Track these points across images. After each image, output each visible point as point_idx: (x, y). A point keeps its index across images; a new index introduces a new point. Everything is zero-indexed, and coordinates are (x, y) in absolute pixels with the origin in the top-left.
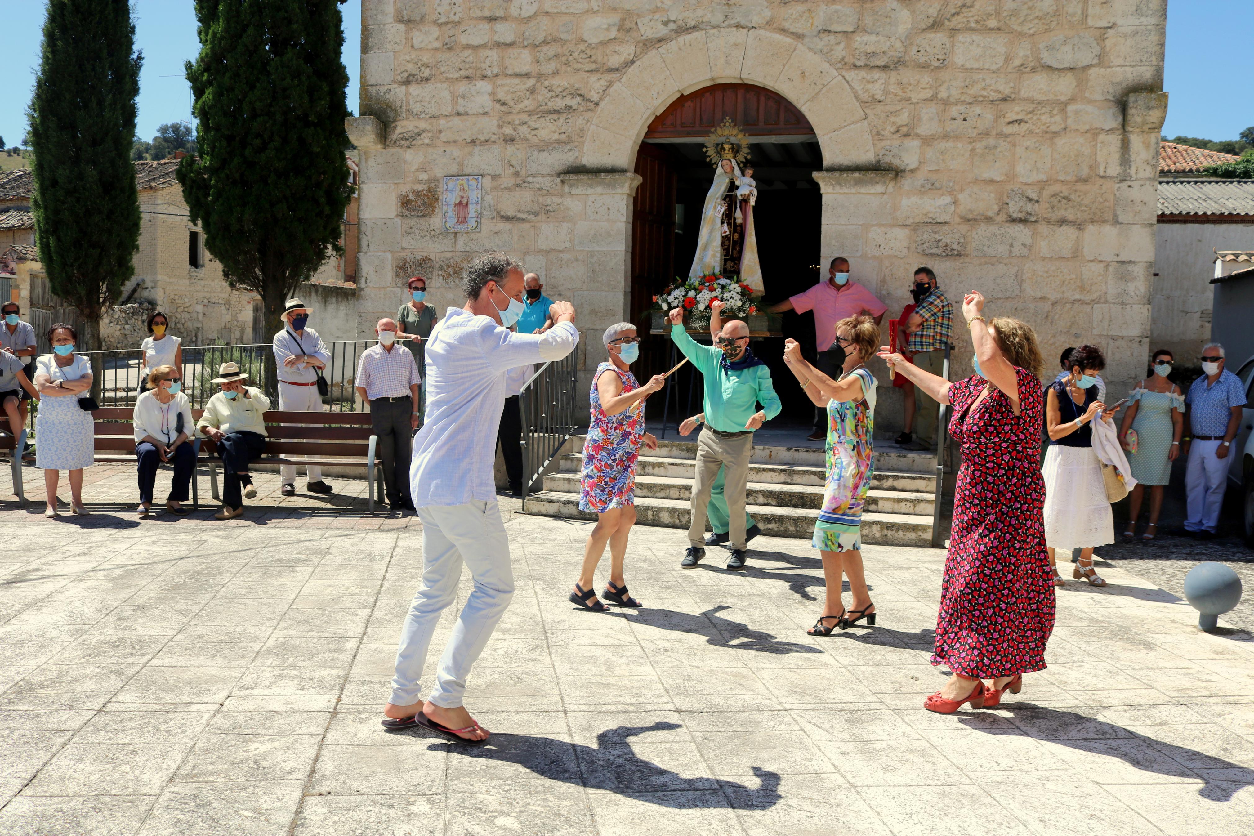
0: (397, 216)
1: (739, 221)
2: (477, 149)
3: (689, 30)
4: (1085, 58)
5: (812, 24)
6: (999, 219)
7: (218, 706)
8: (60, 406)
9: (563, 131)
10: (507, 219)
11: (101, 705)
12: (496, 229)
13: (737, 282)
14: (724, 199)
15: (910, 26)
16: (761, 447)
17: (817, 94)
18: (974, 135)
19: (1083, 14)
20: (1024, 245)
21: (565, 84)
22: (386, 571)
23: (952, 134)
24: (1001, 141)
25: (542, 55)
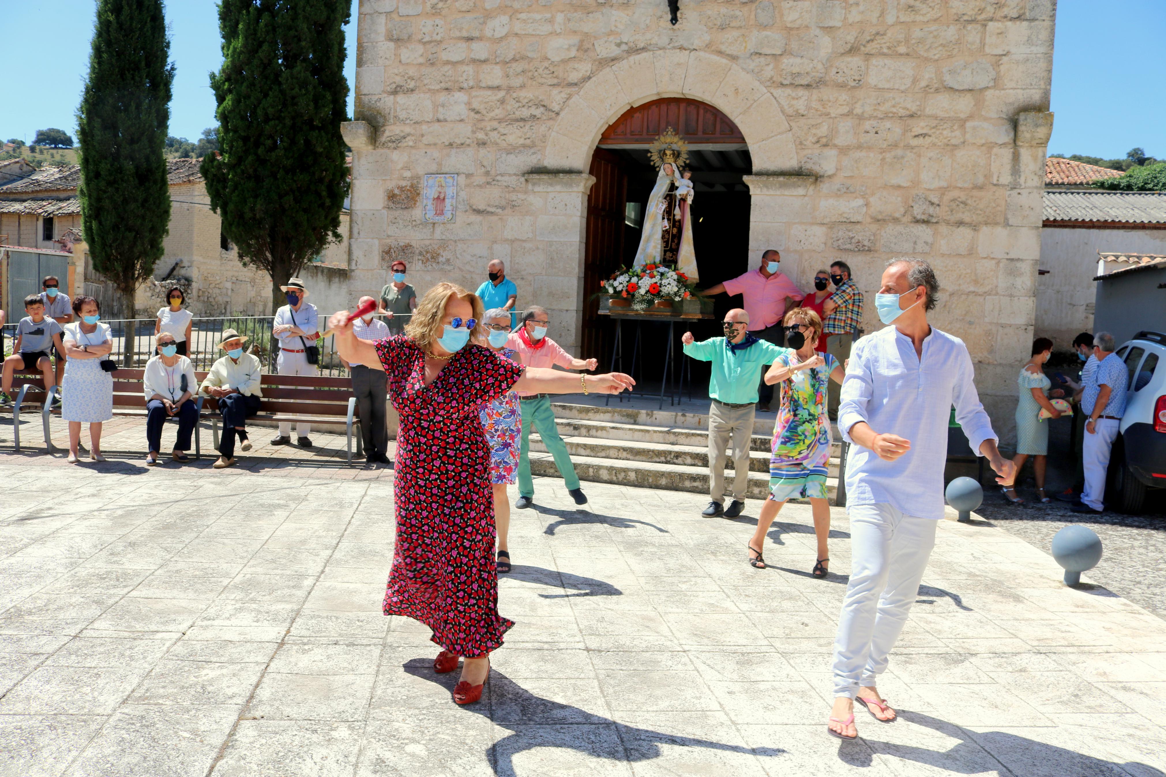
0: (384, 208)
1: (678, 217)
2: (454, 151)
3: (638, 51)
4: (982, 80)
5: (745, 48)
6: (905, 220)
7: (180, 634)
8: (84, 367)
9: (528, 136)
10: (478, 212)
11: (77, 631)
12: (469, 221)
13: (675, 270)
14: (665, 198)
15: (830, 51)
16: (692, 415)
17: (749, 108)
18: (885, 146)
19: (981, 43)
20: (926, 243)
21: (530, 95)
22: (352, 517)
23: (865, 145)
24: (908, 152)
25: (511, 70)
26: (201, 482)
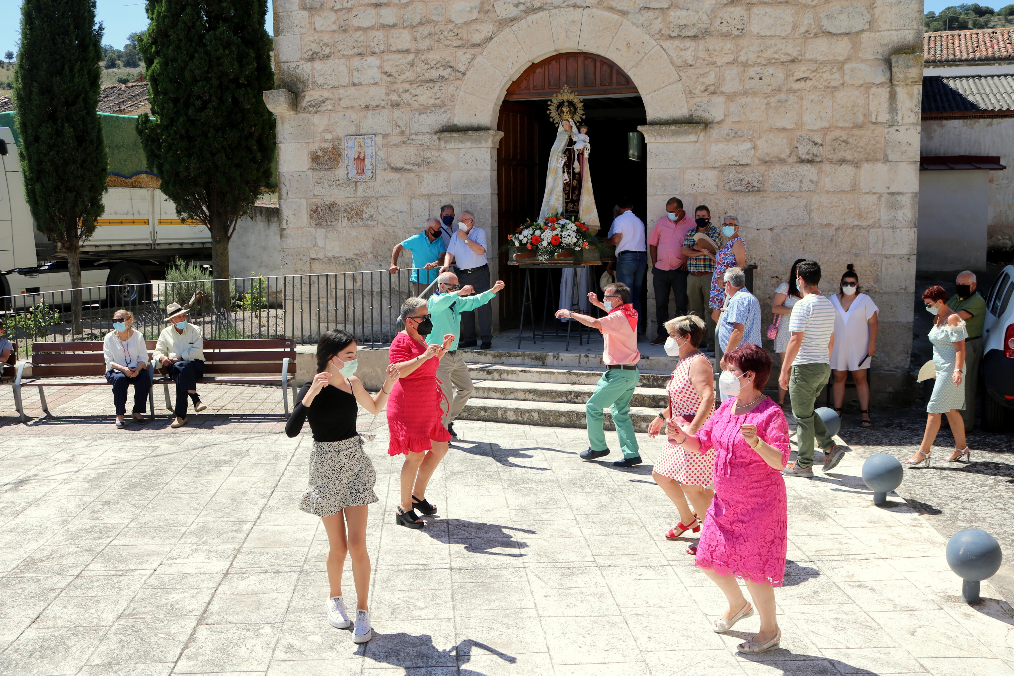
0: (309, 169)
1: (577, 170)
2: (370, 113)
3: (535, 10)
4: (858, 24)
5: (635, 3)
6: (790, 160)
7: (153, 571)
9: (438, 96)
10: (396, 170)
11: (78, 572)
12: (388, 178)
13: (575, 221)
14: (564, 153)
15: (714, 2)
17: (640, 61)
18: (769, 91)
20: (811, 181)
21: (438, 57)
22: (286, 469)
23: (750, 91)
24: (791, 96)
25: (419, 34)
26: (157, 443)
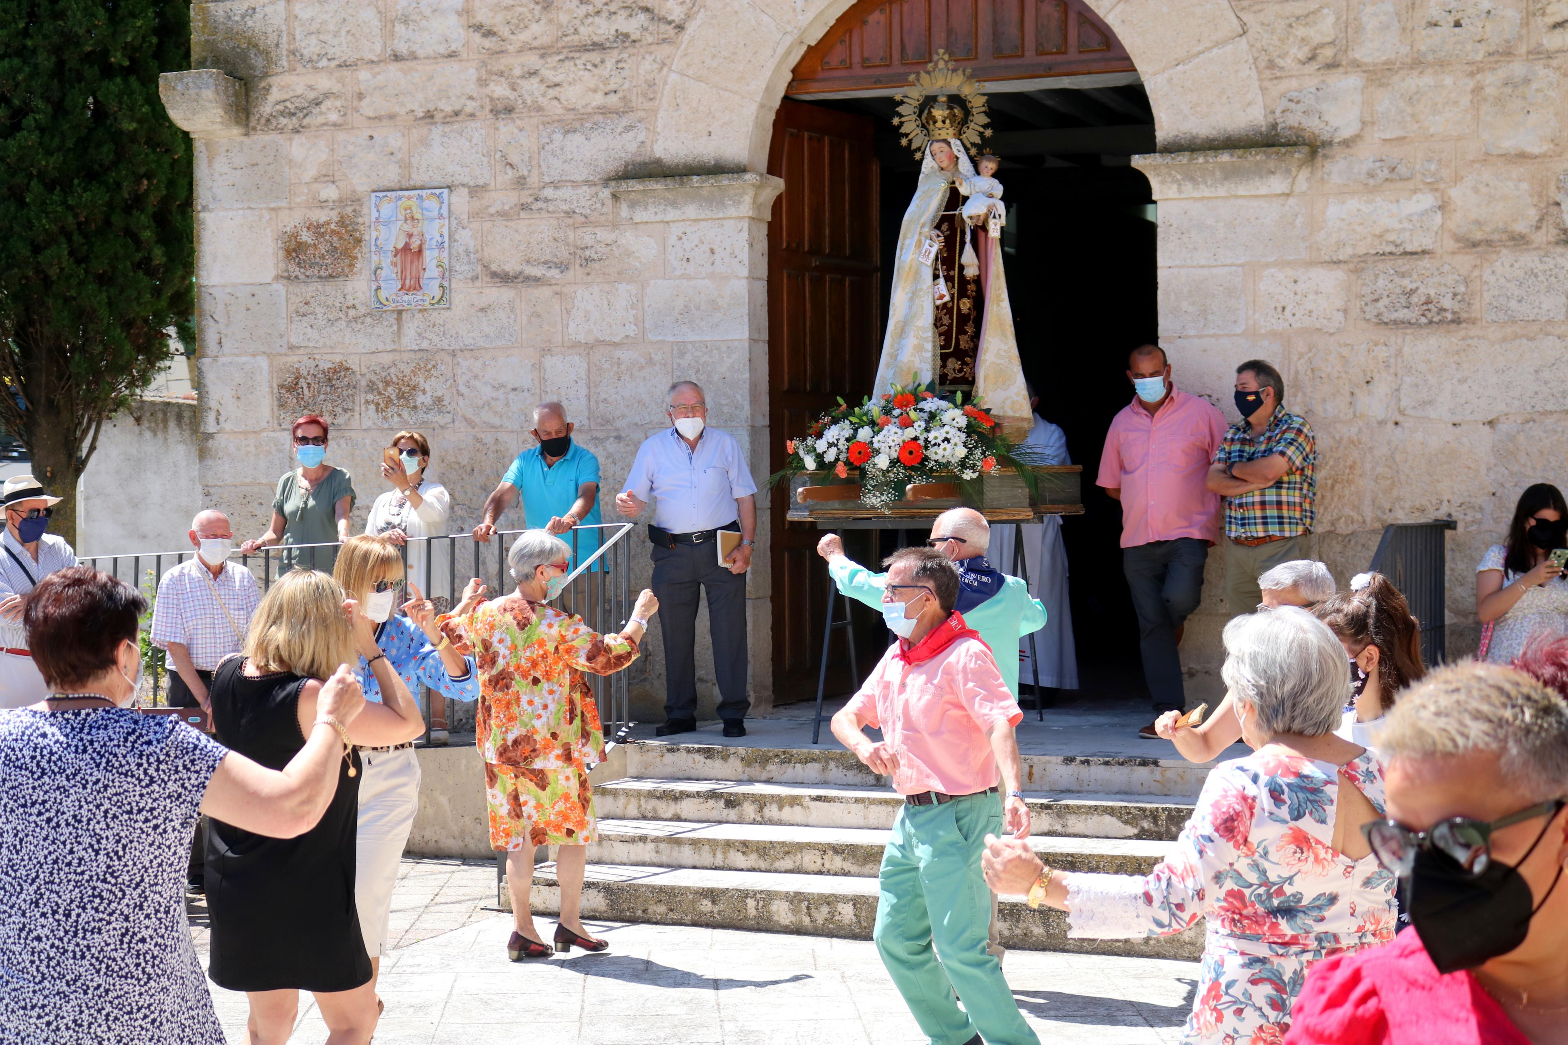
0: (277, 278)
1: (971, 272)
2: (437, 132)
6: (1539, 238)
9: (612, 87)
10: (504, 278)
12: (483, 301)
13: (964, 402)
14: (938, 227)
18: (1479, 57)
23: (1430, 58)
24: (1539, 67)
